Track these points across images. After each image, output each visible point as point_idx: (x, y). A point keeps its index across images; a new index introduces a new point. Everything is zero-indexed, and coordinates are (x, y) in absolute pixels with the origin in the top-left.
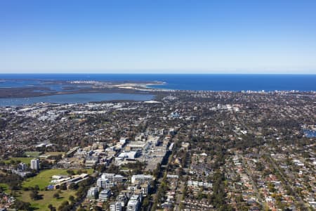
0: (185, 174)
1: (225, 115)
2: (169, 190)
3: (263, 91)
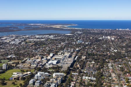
0: (82, 72)
1: (107, 42)
2: (73, 81)
3: (128, 29)
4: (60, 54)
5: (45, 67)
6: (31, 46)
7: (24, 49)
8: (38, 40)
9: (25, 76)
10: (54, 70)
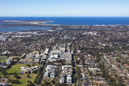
4: (55, 49)
5: (49, 61)
6: (21, 42)
7: (15, 45)
8: (23, 36)
9: (35, 70)
10: (60, 64)
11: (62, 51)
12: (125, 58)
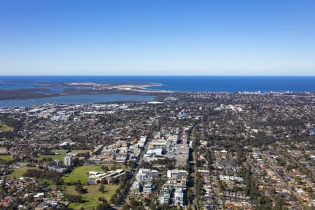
0: (214, 169)
1: (230, 115)
2: (204, 183)
3: (259, 92)
4: (158, 138)
5: (143, 161)
6: (96, 124)
7: (85, 130)
8: (102, 113)
9: (115, 177)
10: (164, 166)
11: (172, 142)
12: (295, 158)
